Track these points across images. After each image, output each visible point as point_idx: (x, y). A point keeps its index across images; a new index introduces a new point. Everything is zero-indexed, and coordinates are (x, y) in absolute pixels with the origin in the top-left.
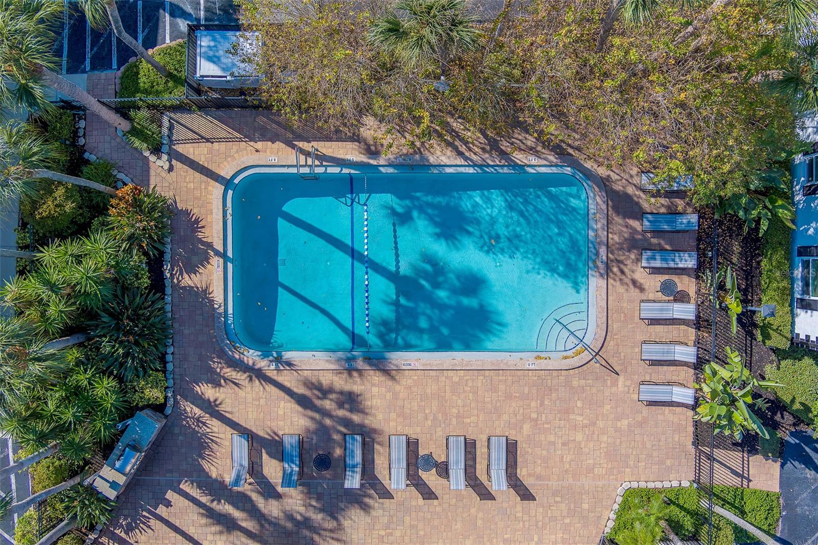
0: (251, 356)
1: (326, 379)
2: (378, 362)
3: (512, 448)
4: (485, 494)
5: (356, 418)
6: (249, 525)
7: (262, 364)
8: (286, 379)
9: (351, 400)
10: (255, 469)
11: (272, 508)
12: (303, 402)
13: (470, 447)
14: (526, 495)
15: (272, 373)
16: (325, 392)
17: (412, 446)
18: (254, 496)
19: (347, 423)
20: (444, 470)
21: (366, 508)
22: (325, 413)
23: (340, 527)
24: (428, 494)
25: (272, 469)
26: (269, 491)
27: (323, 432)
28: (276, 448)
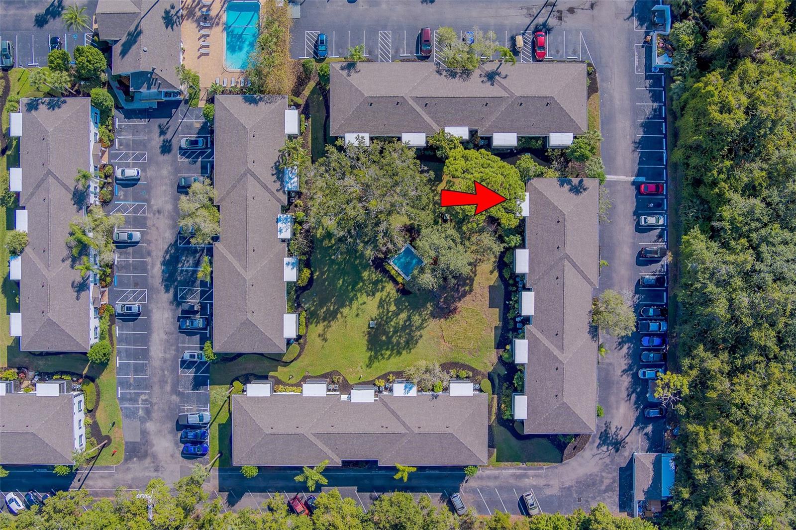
0: (226, 6)
1: (221, 20)
3: (207, 54)
4: (199, 50)
5: (214, 25)
6: (194, 5)
7: (224, 7)
8: (221, 12)
9: (218, 24)
10: (204, 6)
11: (197, 9)
12: (217, 15)
13: (208, 46)
14: (199, 58)
15: (223, 9)
16: (219, 19)
17: (208, 36)
18: (199, 6)
19: (213, 24)
20: (204, 41)
21: (197, 27)
22: (215, 19)
23: (193, 22)
24: (199, 39)
25: (204, 9)
26: (200, 9)
27: (212, 19)
28: (208, 10)
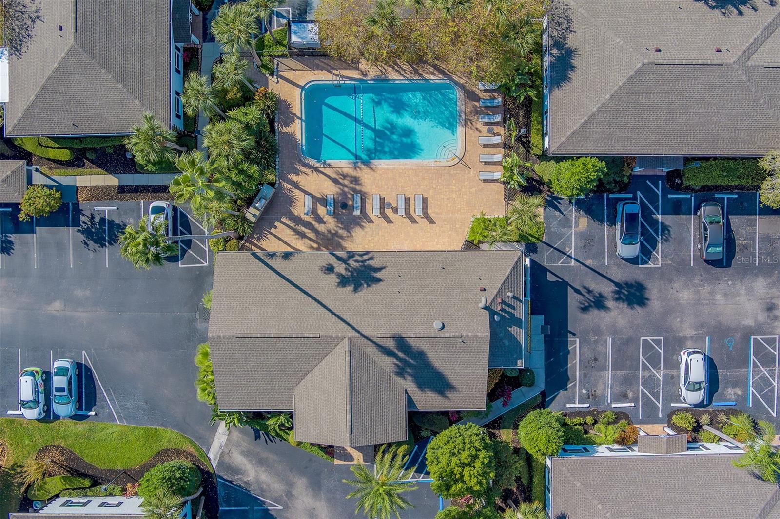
0: (313, 162)
1: (346, 171)
2: (367, 164)
3: (425, 201)
4: (414, 221)
5: (358, 188)
6: (312, 235)
7: (317, 165)
8: (328, 171)
9: (356, 180)
10: (314, 211)
11: (321, 228)
12: (335, 181)
13: (407, 201)
14: (432, 222)
15: (322, 170)
16: (345, 176)
17: (382, 200)
18: (314, 223)
19: (354, 190)
20: (396, 210)
21: (362, 227)
22: (346, 186)
23: (351, 236)
24: (389, 221)
25: (321, 211)
26: (320, 220)
27: (344, 194)
28: (324, 201)
